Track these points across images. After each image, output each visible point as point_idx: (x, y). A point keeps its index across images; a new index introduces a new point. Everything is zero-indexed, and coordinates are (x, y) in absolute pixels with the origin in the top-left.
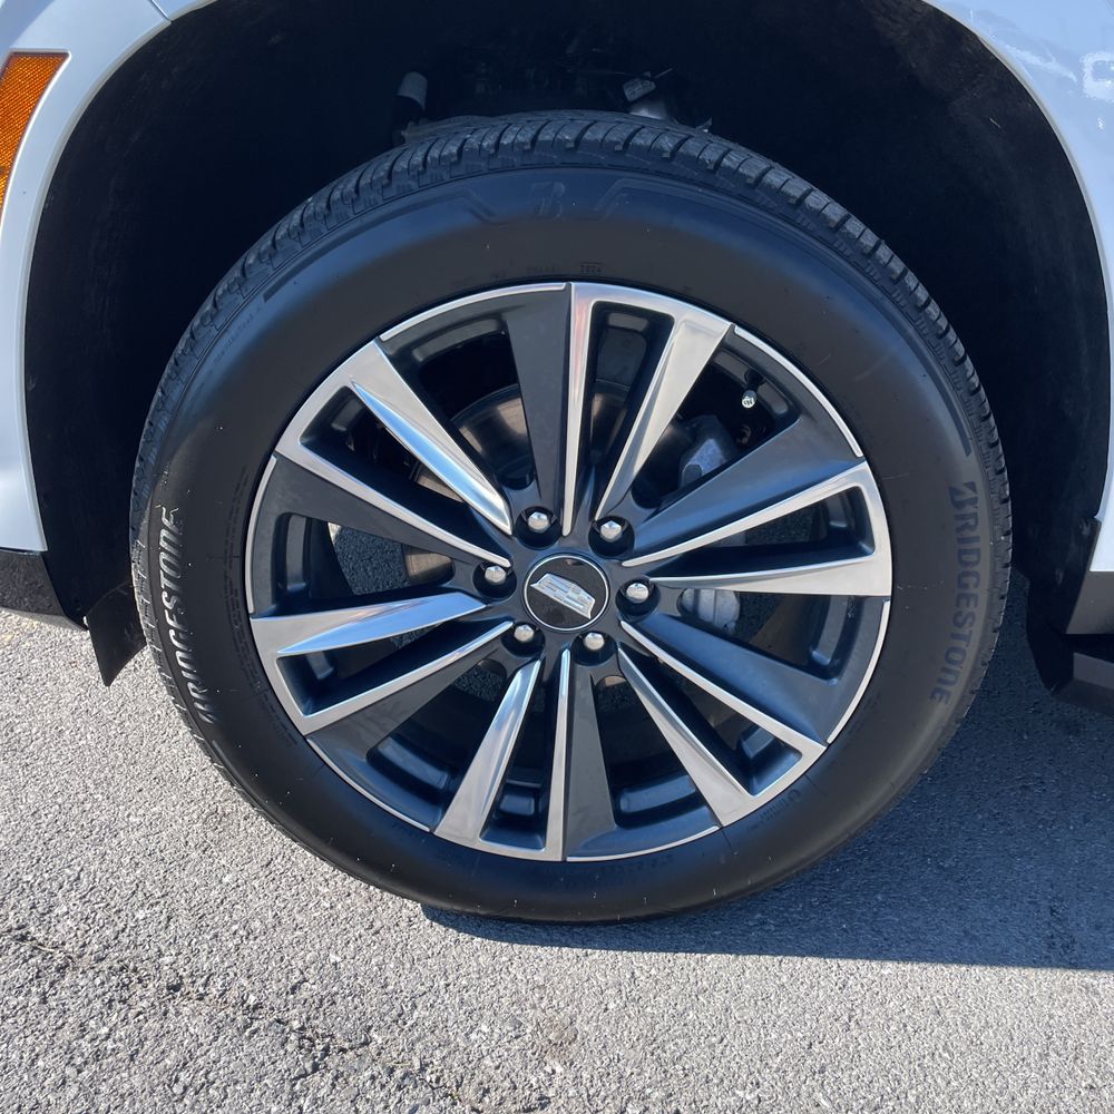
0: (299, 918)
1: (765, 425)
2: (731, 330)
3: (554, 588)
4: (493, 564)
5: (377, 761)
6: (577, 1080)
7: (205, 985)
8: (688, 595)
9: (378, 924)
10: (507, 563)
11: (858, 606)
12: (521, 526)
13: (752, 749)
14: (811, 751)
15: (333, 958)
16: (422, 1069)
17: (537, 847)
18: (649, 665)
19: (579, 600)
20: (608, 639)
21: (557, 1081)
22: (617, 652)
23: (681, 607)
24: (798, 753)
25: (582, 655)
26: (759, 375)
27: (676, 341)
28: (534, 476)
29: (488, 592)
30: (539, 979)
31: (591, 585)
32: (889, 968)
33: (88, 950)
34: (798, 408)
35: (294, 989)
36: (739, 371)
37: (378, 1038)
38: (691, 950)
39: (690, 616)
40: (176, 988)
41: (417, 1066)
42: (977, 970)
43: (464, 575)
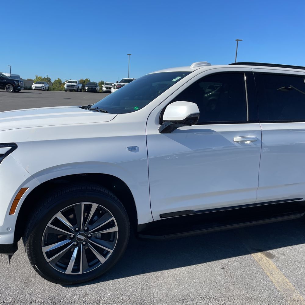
0: (45, 291)
1: (103, 214)
2: (98, 205)
3: (80, 237)
4: (72, 235)
5: (57, 265)
6: (89, 298)
7: (35, 301)
8: (95, 235)
9: (57, 289)
10: (74, 234)
11: (115, 233)
12: (75, 230)
13: (105, 253)
14: (111, 251)
15: (52, 294)
16: (69, 302)
17: (79, 272)
18: (92, 244)
19: (83, 238)
20: (86, 242)
21: (86, 299)
22: (88, 244)
23: (95, 237)
24: (110, 252)
25: (83, 245)
26: (101, 209)
27: (93, 206)
28: (77, 223)
29: (71, 239)
30: (81, 290)
31: (84, 236)
32: (124, 278)
33: (16, 302)
34: (106, 212)
35: (48, 299)
36: (99, 209)
37: (62, 301)
38: (99, 282)
39: (96, 237)
40: (31, 303)
41: (68, 302)
42: (134, 276)
43: (68, 237)
